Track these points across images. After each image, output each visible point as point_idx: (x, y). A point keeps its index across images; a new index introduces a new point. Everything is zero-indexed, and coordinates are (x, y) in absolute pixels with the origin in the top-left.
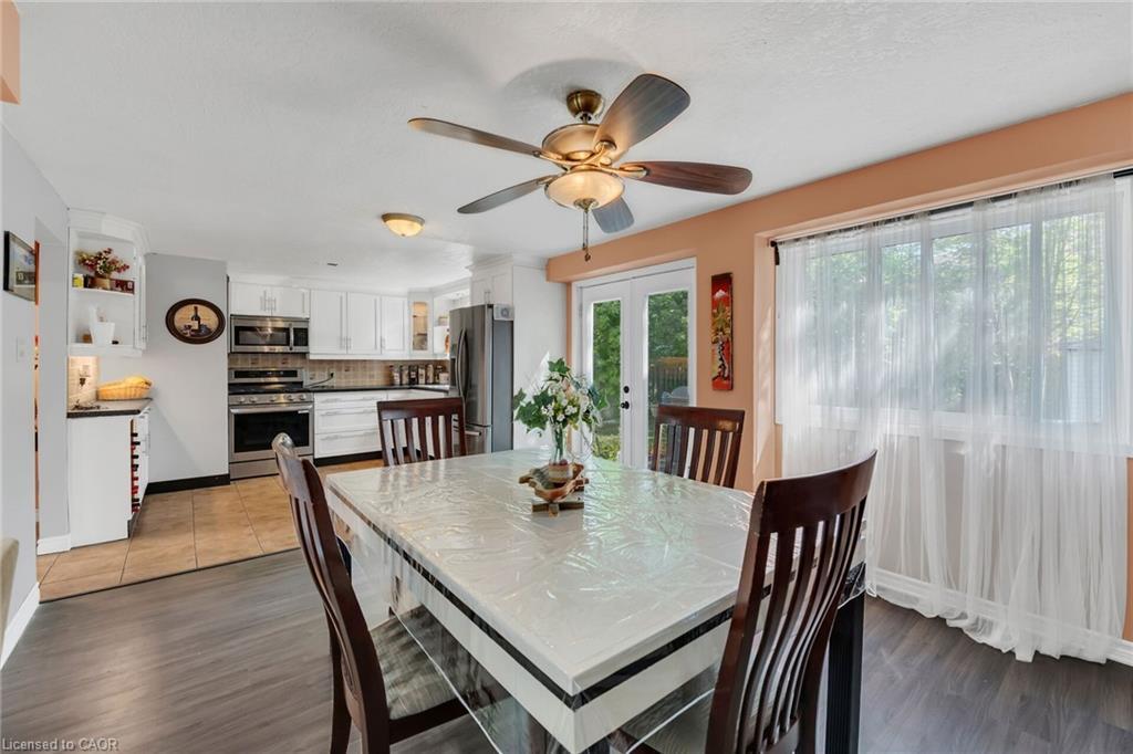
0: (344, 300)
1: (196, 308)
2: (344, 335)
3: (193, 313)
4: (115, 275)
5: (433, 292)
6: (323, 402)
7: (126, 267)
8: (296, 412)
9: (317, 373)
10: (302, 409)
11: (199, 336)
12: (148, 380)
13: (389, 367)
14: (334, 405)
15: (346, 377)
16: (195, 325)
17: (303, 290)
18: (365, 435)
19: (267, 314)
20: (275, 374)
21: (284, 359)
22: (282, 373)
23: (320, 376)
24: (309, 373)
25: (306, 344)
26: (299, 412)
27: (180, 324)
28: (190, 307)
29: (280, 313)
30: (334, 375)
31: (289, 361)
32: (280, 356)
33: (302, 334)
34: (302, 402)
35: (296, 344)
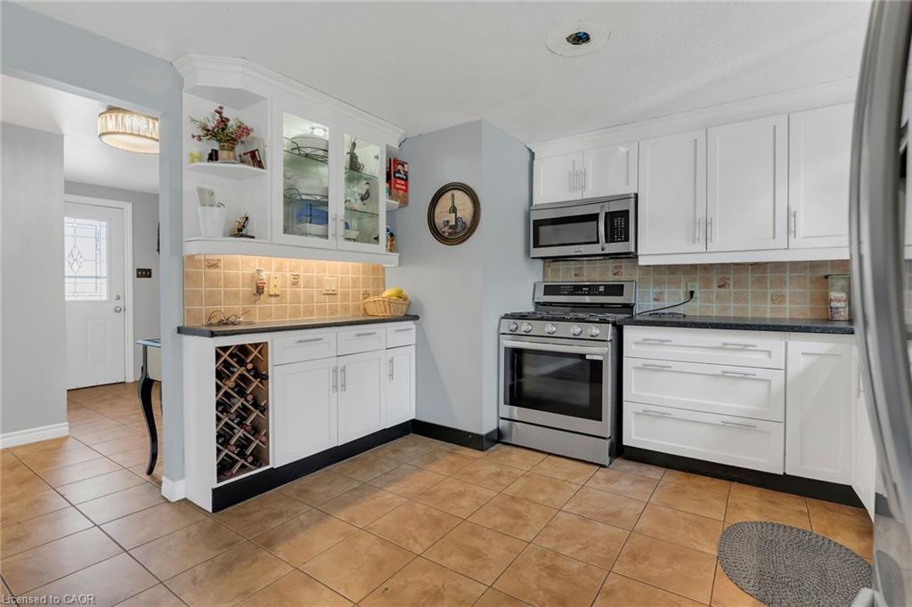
0: (700, 144)
1: (453, 196)
2: (701, 214)
3: (450, 204)
6: (640, 344)
9: (665, 289)
11: (456, 233)
14: (659, 351)
16: (452, 219)
19: (577, 196)
20: (593, 289)
21: (615, 268)
22: (602, 289)
23: (671, 298)
24: (652, 291)
25: (627, 239)
26: (588, 357)
27: (439, 221)
28: (448, 195)
29: (591, 192)
30: (695, 295)
31: (623, 271)
32: (611, 263)
33: (618, 221)
34: (594, 339)
35: (610, 238)
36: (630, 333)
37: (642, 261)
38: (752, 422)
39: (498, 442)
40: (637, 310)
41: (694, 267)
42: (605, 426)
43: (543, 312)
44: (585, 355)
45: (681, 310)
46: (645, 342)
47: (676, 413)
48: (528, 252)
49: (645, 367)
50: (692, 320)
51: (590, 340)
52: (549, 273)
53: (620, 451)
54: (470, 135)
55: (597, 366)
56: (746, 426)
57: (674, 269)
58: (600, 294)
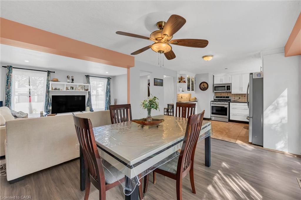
0: (241, 77)
2: (241, 87)
3: (203, 85)
4: (183, 80)
6: (232, 105)
7: (184, 78)
8: (224, 107)
9: (236, 97)
11: (204, 89)
14: (235, 106)
15: (244, 99)
16: (204, 87)
17: (229, 76)
19: (221, 83)
20: (224, 97)
23: (237, 98)
24: (233, 97)
25: (230, 90)
27: (201, 87)
28: (203, 83)
29: (224, 82)
30: (240, 98)
33: (229, 87)
34: (226, 104)
35: (227, 90)
36: (231, 104)
37: (232, 93)
39: (210, 120)
40: (231, 100)
42: (227, 117)
43: (215, 100)
45: (238, 100)
46: (233, 105)
48: (213, 91)
49: (233, 108)
51: (225, 105)
52: (216, 94)
53: (230, 121)
54: (207, 75)
55: (226, 108)
57: (237, 94)
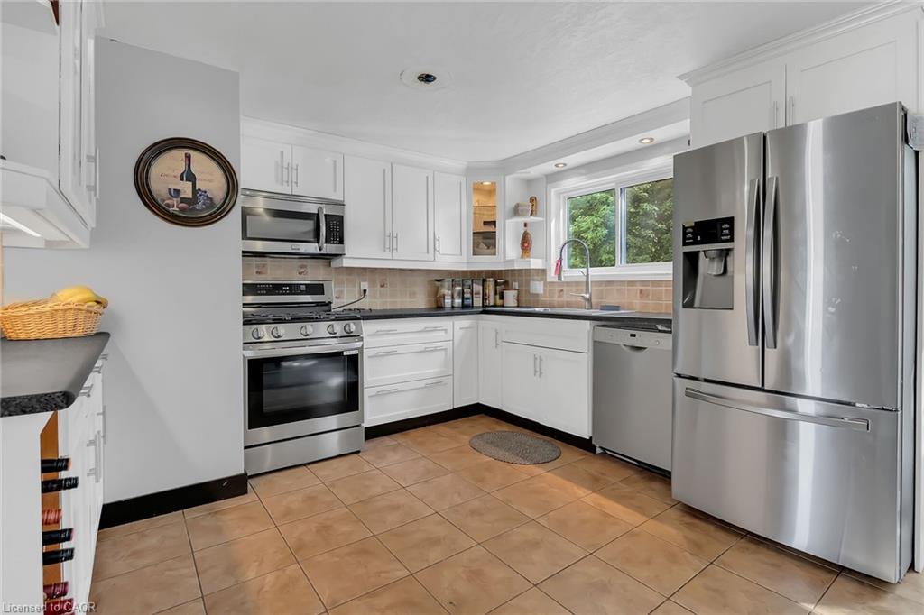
0: (388, 175)
1: (188, 157)
2: (389, 229)
3: (182, 167)
5: (506, 166)
6: (373, 336)
9: (348, 289)
10: (349, 348)
11: (194, 210)
12: (103, 295)
13: (437, 279)
15: (382, 296)
16: (186, 190)
17: (334, 155)
18: (427, 386)
20: (293, 288)
21: (302, 267)
22: (303, 288)
23: (349, 294)
25: (341, 241)
26: (345, 354)
27: (158, 187)
30: (367, 293)
31: (308, 270)
32: (296, 262)
33: (335, 224)
34: (350, 335)
35: (328, 240)
38: (439, 380)
41: (365, 269)
44: (342, 352)
47: (399, 387)
50: (376, 314)
56: (437, 383)
58: (302, 293)
